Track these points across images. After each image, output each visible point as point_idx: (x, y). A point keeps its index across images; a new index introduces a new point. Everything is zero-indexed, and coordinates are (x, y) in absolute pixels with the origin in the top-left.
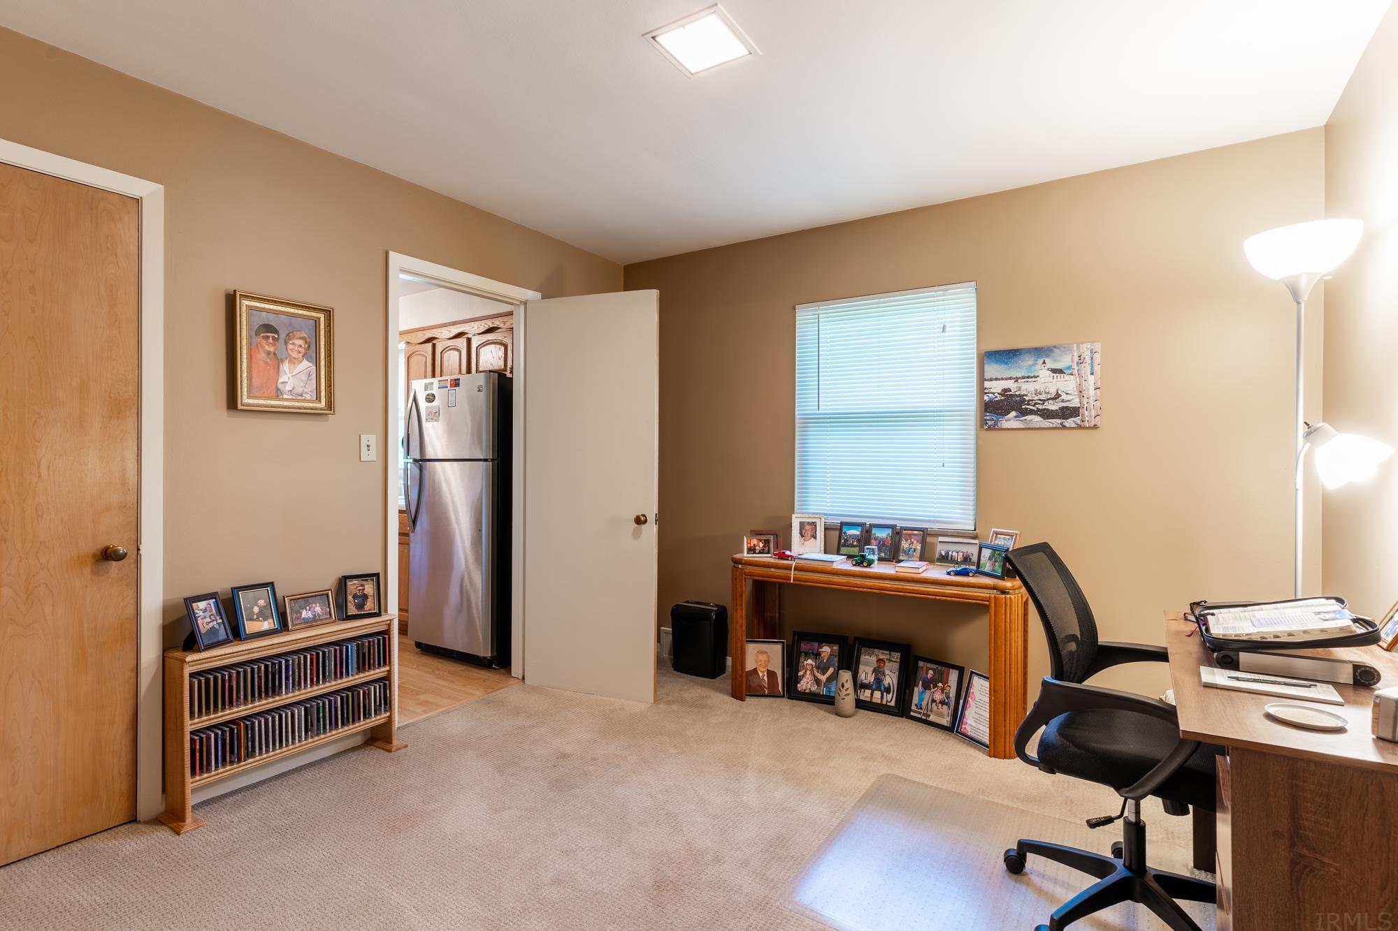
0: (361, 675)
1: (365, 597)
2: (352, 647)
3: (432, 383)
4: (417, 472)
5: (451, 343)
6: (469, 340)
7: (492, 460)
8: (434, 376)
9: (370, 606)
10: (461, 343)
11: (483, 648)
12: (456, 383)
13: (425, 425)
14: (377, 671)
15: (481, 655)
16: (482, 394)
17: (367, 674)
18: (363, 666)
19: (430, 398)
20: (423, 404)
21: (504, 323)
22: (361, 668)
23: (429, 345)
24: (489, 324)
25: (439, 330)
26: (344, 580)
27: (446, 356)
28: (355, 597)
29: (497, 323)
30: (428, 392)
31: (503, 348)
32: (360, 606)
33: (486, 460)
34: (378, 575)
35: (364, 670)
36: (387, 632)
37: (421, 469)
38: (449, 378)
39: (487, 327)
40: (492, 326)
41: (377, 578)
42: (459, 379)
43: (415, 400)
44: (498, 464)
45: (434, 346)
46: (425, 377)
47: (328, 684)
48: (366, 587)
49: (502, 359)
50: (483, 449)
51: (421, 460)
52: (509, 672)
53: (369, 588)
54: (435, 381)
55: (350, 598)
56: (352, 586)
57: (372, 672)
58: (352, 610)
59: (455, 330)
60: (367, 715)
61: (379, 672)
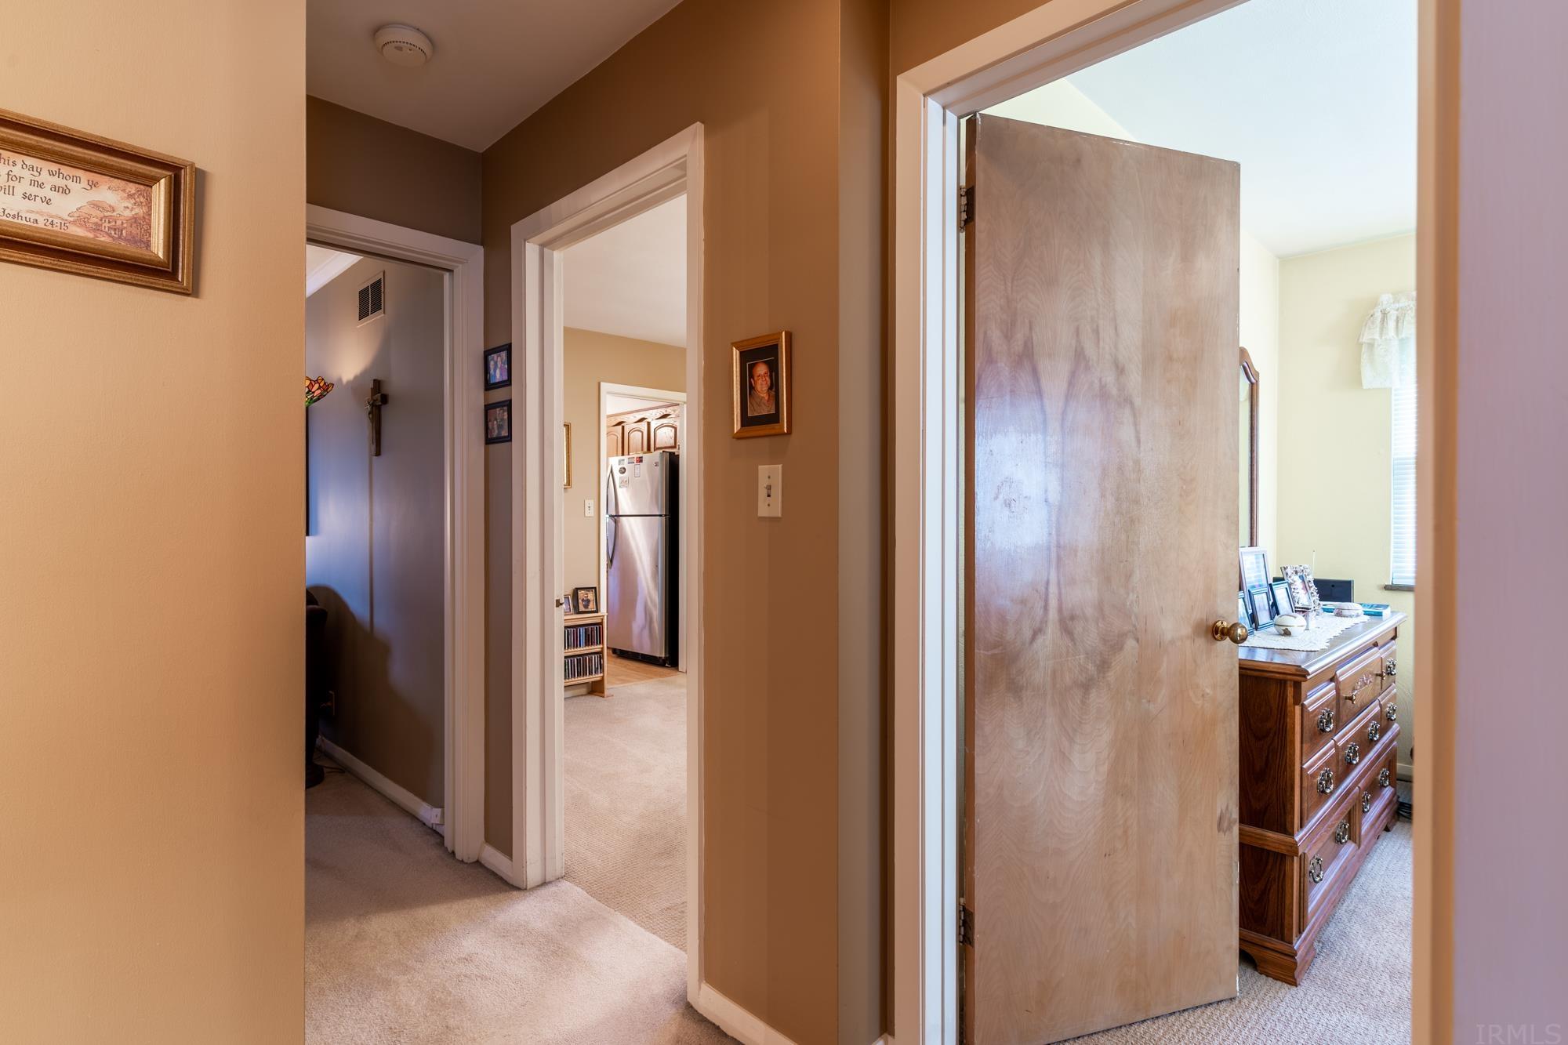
0: (587, 648)
1: (588, 601)
2: (582, 630)
3: (623, 460)
4: (613, 524)
5: (636, 425)
6: (649, 423)
7: (665, 515)
8: (623, 455)
9: (592, 607)
10: (643, 426)
11: (660, 652)
12: (640, 460)
13: (619, 490)
14: (596, 647)
15: (658, 655)
16: (658, 468)
17: (590, 647)
18: (589, 642)
19: (623, 471)
20: (617, 475)
21: (674, 411)
22: (587, 644)
23: (620, 427)
24: (663, 411)
25: (627, 416)
26: (576, 591)
27: (632, 435)
28: (583, 600)
29: (669, 410)
30: (621, 466)
31: (673, 430)
32: (586, 606)
33: (661, 516)
34: (595, 588)
35: (589, 645)
36: (601, 624)
37: (616, 522)
38: (636, 456)
39: (662, 414)
40: (665, 413)
41: (595, 590)
42: (642, 457)
43: (612, 471)
44: (669, 519)
45: (623, 427)
46: (617, 455)
47: (570, 650)
48: (589, 595)
49: (673, 439)
50: (659, 508)
51: (616, 516)
52: (678, 669)
53: (591, 596)
54: (626, 458)
55: (580, 601)
56: (581, 593)
57: (593, 647)
58: (582, 608)
59: (639, 416)
60: (591, 673)
61: (596, 648)
